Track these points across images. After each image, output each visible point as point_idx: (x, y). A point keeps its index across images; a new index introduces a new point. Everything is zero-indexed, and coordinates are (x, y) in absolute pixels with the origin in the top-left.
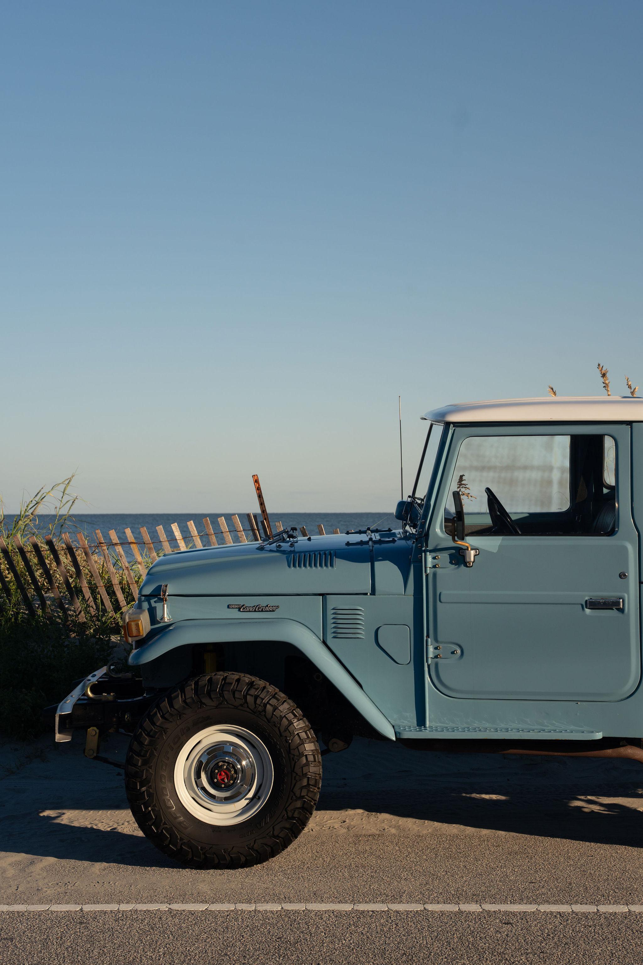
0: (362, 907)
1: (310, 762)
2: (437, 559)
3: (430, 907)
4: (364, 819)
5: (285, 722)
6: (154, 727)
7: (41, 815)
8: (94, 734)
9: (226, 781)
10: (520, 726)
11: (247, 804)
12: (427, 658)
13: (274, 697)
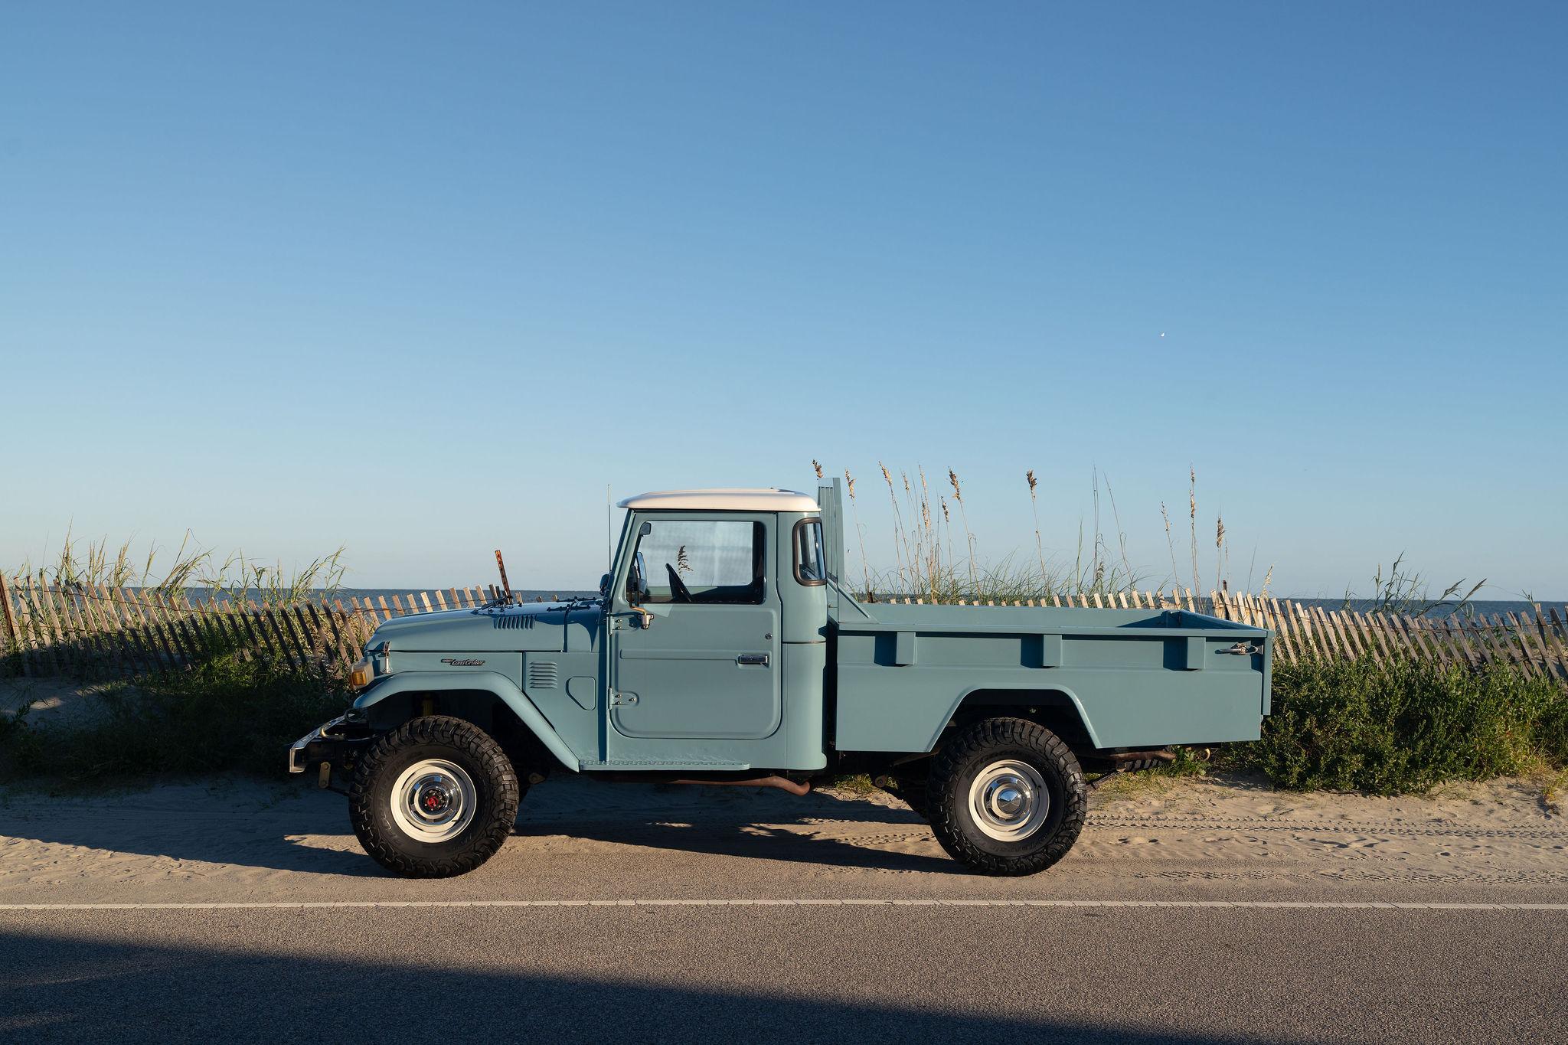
0: (537, 903)
1: (507, 790)
2: (618, 622)
3: (593, 903)
4: (564, 842)
5: (486, 756)
6: (374, 760)
7: (286, 839)
8: (327, 767)
9: (436, 805)
10: (686, 760)
11: (454, 825)
12: (609, 704)
13: (477, 736)
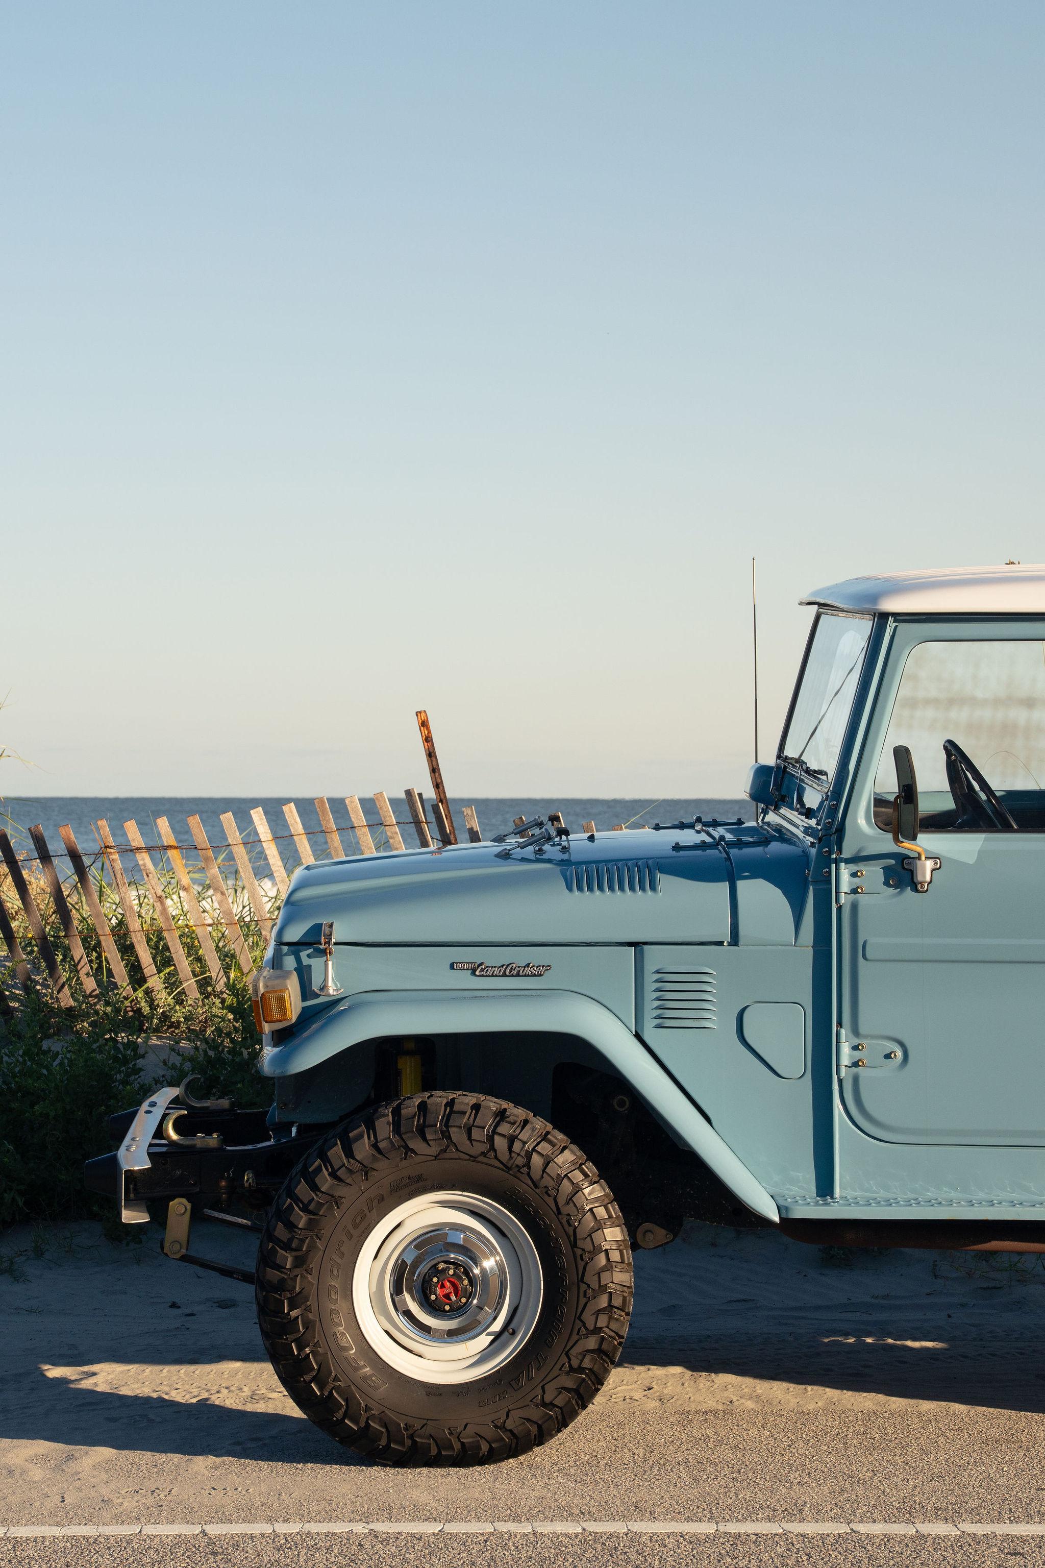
0: (733, 1528)
1: (614, 1264)
2: (859, 877)
3: (862, 1528)
4: (686, 1385)
5: (566, 1186)
6: (317, 1195)
8: (183, 1211)
9: (453, 1298)
10: (1015, 1196)
11: (491, 1344)
12: (838, 1066)
13: (545, 1139)
